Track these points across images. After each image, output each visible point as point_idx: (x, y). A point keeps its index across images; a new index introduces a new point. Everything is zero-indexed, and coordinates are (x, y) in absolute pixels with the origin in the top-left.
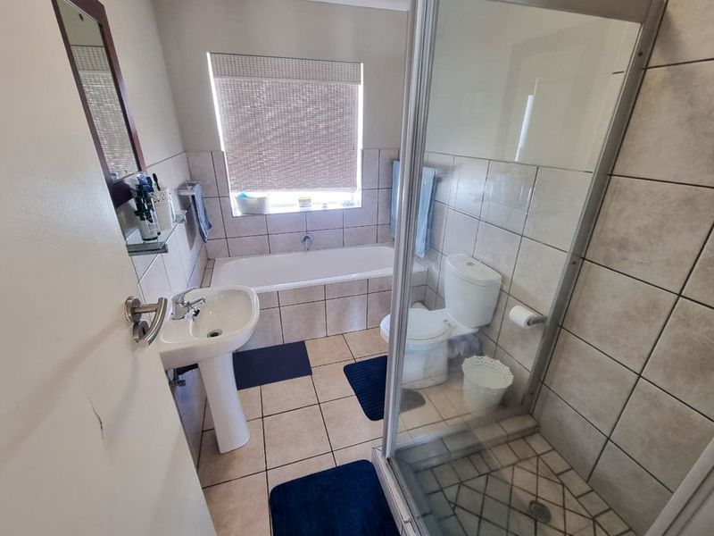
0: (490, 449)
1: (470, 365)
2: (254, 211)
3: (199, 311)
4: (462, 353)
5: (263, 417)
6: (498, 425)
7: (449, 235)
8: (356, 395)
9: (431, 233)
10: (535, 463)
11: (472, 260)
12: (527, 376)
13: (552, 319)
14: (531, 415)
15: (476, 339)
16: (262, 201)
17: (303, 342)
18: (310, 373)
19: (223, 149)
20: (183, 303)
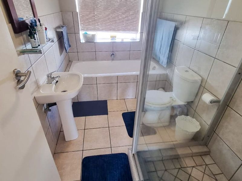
0: (183, 158)
1: (180, 120)
2: (90, 40)
3: (58, 81)
4: (178, 113)
5: (85, 129)
6: (189, 148)
7: (179, 57)
8: (126, 126)
9: (171, 55)
10: (204, 168)
11: (188, 69)
12: (207, 127)
13: (224, 101)
14: (207, 146)
15: (186, 108)
16: (94, 36)
17: (106, 101)
18: (107, 114)
19: (78, 11)
20: (51, 77)
